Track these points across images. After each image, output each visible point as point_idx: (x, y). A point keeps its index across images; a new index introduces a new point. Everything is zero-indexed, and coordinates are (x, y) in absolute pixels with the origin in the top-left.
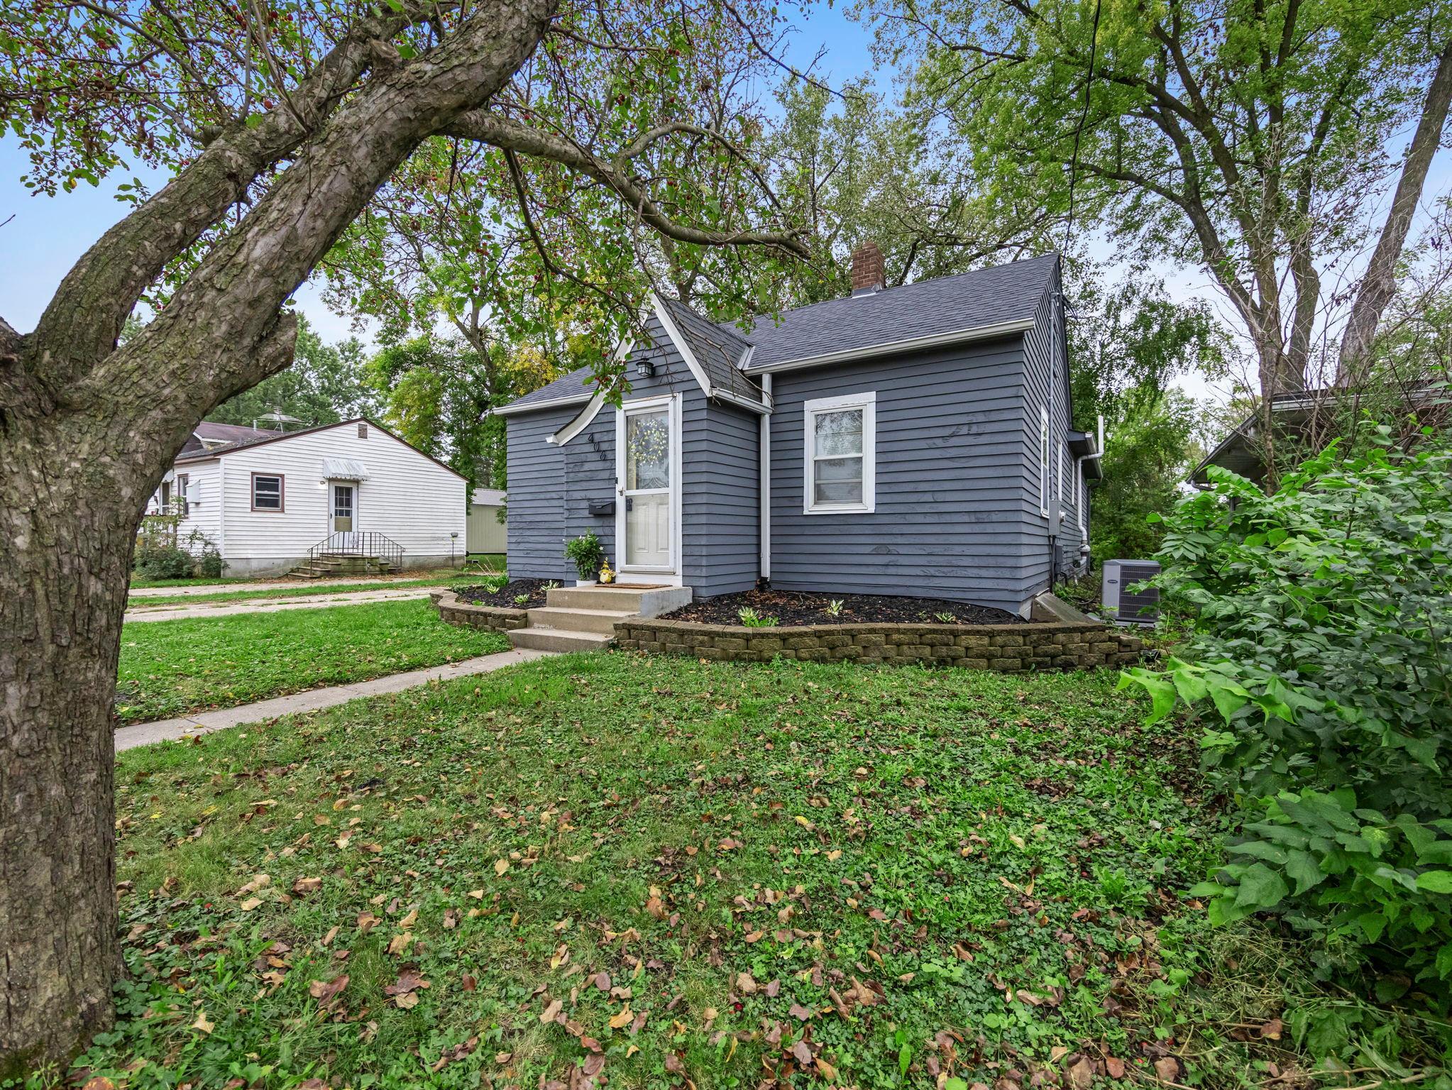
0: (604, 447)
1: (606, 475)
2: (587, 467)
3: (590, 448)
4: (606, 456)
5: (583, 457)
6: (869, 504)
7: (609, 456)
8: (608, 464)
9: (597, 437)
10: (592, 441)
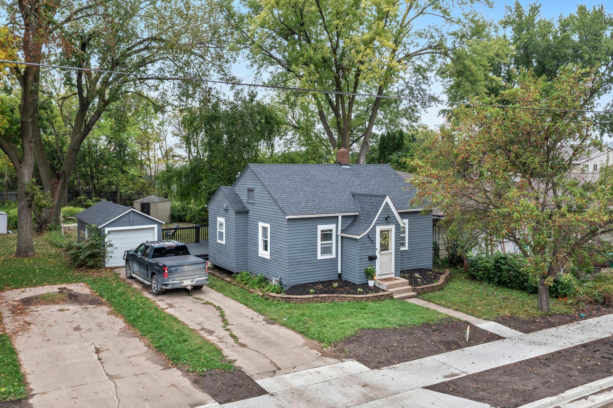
0: (372, 239)
1: (373, 247)
2: (366, 245)
3: (368, 239)
4: (373, 242)
5: (365, 242)
6: (406, 248)
7: (374, 242)
8: (373, 244)
9: (370, 237)
10: (368, 237)
